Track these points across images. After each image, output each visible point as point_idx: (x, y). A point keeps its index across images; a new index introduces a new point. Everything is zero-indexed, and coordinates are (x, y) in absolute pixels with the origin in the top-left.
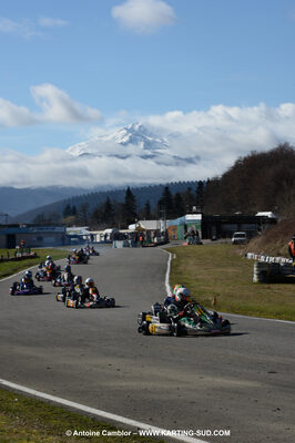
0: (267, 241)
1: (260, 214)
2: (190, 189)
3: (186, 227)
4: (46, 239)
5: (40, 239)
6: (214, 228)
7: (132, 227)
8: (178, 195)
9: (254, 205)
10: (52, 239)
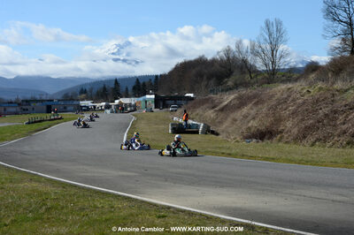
1: (187, 95)
2: (150, 80)
3: (146, 102)
4: (68, 108)
5: (65, 108)
6: (162, 103)
7: (117, 102)
8: (144, 83)
10: (72, 108)
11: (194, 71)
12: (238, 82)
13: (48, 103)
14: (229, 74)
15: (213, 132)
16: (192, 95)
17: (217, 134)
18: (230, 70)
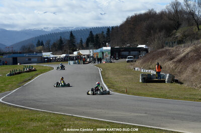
0: (144, 62)
1: (140, 46)
2: (103, 32)
3: (103, 53)
4: (32, 60)
5: (30, 59)
6: (117, 54)
7: (75, 53)
8: (97, 35)
9: (136, 40)
10: (36, 60)
11: (145, 24)
12: (186, 33)
13: (15, 56)
14: (178, 26)
15: (177, 81)
16: (144, 46)
17: (181, 83)
18: (178, 22)
